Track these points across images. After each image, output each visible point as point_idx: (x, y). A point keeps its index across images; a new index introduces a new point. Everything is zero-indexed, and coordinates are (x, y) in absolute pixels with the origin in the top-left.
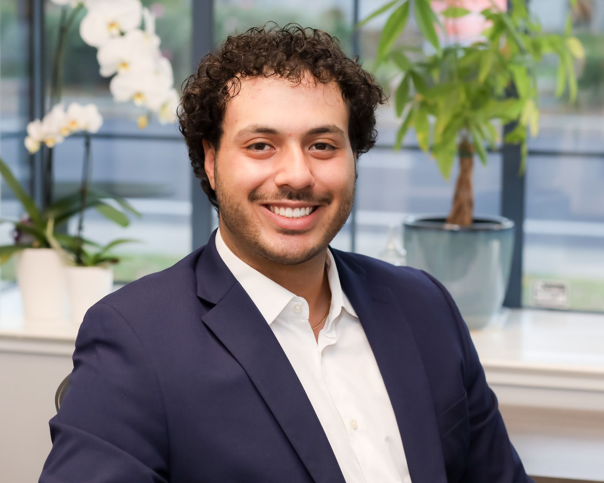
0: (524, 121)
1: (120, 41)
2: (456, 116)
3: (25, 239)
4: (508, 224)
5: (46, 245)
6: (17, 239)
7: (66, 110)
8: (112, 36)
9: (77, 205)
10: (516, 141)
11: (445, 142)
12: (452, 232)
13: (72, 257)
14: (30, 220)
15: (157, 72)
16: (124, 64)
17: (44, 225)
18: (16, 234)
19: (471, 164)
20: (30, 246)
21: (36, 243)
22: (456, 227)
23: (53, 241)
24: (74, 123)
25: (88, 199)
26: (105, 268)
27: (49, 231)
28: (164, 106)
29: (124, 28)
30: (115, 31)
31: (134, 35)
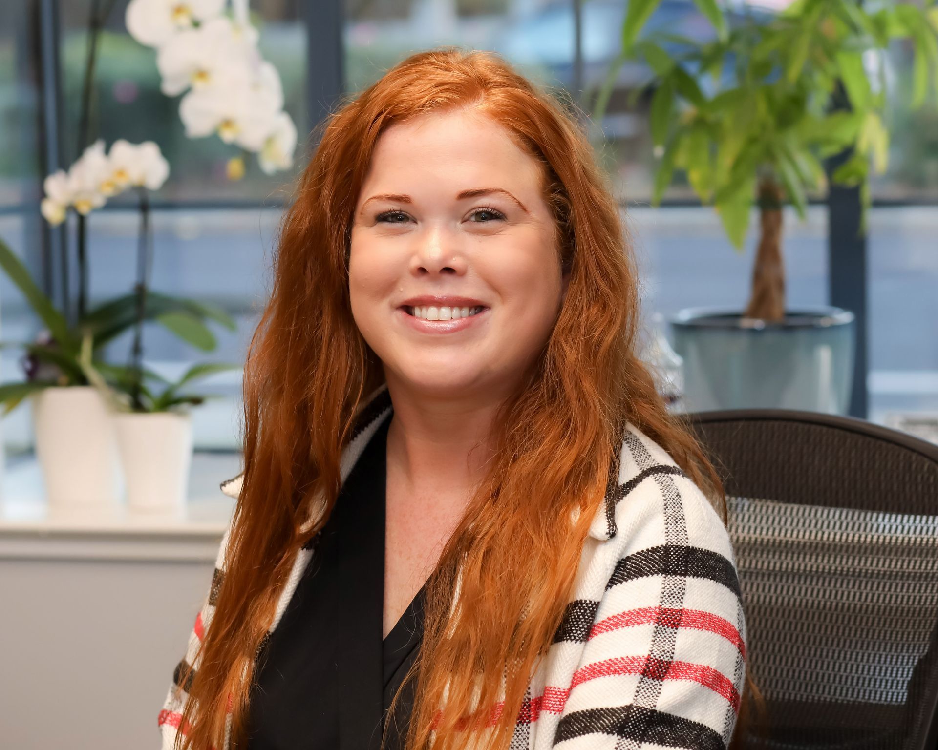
0: (863, 146)
1: (192, 36)
2: (752, 141)
3: (46, 373)
4: (844, 317)
5: (81, 380)
6: (31, 374)
7: (107, 151)
8: (180, 29)
9: (130, 313)
10: (851, 182)
11: (736, 184)
12: (753, 331)
13: (125, 399)
14: (52, 342)
15: (256, 86)
16: (202, 74)
17: (77, 347)
18: (28, 365)
19: (779, 221)
20: (54, 383)
21: (63, 379)
22: (758, 324)
23: (92, 374)
24: (121, 173)
25: (148, 304)
26: (181, 414)
27: (85, 359)
28: (270, 140)
29: (200, 12)
30: (184, 20)
31: (216, 26)
